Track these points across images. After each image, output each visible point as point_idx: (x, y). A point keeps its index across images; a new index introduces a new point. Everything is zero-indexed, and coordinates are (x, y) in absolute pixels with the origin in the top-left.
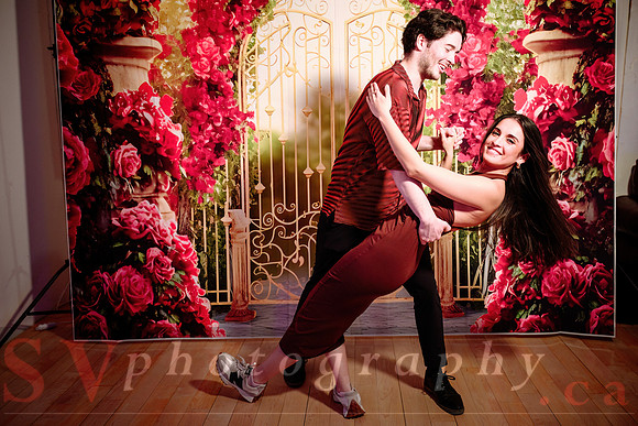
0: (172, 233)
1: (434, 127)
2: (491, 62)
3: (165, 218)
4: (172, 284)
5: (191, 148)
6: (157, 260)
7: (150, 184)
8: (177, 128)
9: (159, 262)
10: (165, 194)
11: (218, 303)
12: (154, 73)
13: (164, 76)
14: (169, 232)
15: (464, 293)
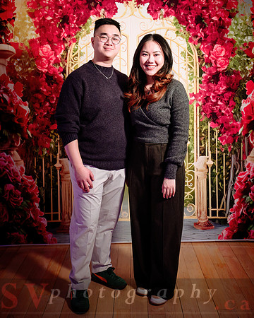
0: (21, 175)
2: (231, 63)
3: (17, 164)
4: (22, 208)
5: (35, 118)
6: (11, 192)
7: (7, 141)
8: (26, 105)
10: (17, 149)
11: (52, 221)
13: (17, 70)
14: (19, 173)
15: (214, 213)
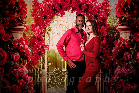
2: (108, 33)
3: (25, 71)
7: (22, 63)
12: (24, 35)
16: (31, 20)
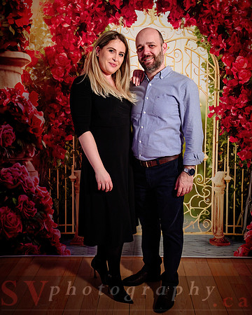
0: (35, 185)
1: (214, 119)
3: (31, 175)
4: (35, 219)
5: (49, 129)
6: (25, 203)
8: (41, 115)
9: (26, 205)
10: (31, 159)
11: (66, 233)
12: (25, 76)
13: (32, 79)
14: (33, 184)
15: (230, 230)
16: (44, 34)
